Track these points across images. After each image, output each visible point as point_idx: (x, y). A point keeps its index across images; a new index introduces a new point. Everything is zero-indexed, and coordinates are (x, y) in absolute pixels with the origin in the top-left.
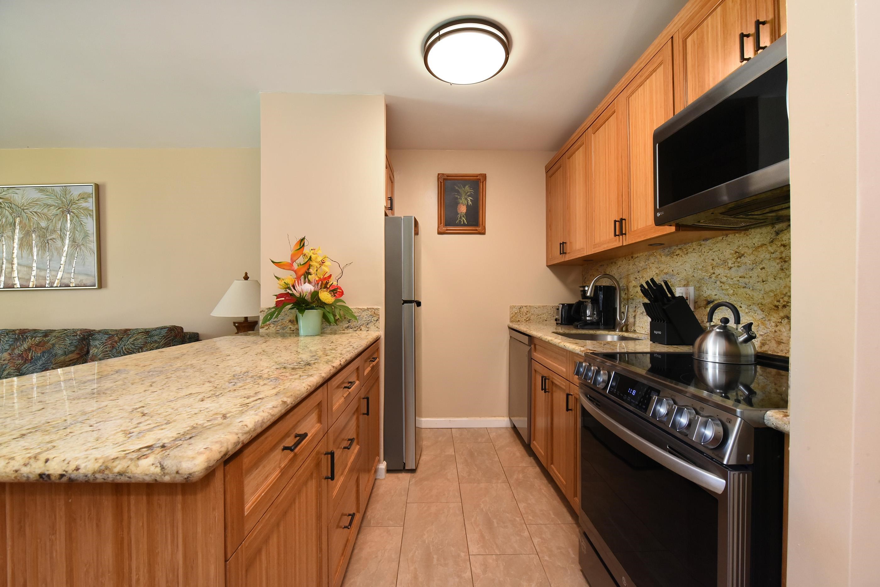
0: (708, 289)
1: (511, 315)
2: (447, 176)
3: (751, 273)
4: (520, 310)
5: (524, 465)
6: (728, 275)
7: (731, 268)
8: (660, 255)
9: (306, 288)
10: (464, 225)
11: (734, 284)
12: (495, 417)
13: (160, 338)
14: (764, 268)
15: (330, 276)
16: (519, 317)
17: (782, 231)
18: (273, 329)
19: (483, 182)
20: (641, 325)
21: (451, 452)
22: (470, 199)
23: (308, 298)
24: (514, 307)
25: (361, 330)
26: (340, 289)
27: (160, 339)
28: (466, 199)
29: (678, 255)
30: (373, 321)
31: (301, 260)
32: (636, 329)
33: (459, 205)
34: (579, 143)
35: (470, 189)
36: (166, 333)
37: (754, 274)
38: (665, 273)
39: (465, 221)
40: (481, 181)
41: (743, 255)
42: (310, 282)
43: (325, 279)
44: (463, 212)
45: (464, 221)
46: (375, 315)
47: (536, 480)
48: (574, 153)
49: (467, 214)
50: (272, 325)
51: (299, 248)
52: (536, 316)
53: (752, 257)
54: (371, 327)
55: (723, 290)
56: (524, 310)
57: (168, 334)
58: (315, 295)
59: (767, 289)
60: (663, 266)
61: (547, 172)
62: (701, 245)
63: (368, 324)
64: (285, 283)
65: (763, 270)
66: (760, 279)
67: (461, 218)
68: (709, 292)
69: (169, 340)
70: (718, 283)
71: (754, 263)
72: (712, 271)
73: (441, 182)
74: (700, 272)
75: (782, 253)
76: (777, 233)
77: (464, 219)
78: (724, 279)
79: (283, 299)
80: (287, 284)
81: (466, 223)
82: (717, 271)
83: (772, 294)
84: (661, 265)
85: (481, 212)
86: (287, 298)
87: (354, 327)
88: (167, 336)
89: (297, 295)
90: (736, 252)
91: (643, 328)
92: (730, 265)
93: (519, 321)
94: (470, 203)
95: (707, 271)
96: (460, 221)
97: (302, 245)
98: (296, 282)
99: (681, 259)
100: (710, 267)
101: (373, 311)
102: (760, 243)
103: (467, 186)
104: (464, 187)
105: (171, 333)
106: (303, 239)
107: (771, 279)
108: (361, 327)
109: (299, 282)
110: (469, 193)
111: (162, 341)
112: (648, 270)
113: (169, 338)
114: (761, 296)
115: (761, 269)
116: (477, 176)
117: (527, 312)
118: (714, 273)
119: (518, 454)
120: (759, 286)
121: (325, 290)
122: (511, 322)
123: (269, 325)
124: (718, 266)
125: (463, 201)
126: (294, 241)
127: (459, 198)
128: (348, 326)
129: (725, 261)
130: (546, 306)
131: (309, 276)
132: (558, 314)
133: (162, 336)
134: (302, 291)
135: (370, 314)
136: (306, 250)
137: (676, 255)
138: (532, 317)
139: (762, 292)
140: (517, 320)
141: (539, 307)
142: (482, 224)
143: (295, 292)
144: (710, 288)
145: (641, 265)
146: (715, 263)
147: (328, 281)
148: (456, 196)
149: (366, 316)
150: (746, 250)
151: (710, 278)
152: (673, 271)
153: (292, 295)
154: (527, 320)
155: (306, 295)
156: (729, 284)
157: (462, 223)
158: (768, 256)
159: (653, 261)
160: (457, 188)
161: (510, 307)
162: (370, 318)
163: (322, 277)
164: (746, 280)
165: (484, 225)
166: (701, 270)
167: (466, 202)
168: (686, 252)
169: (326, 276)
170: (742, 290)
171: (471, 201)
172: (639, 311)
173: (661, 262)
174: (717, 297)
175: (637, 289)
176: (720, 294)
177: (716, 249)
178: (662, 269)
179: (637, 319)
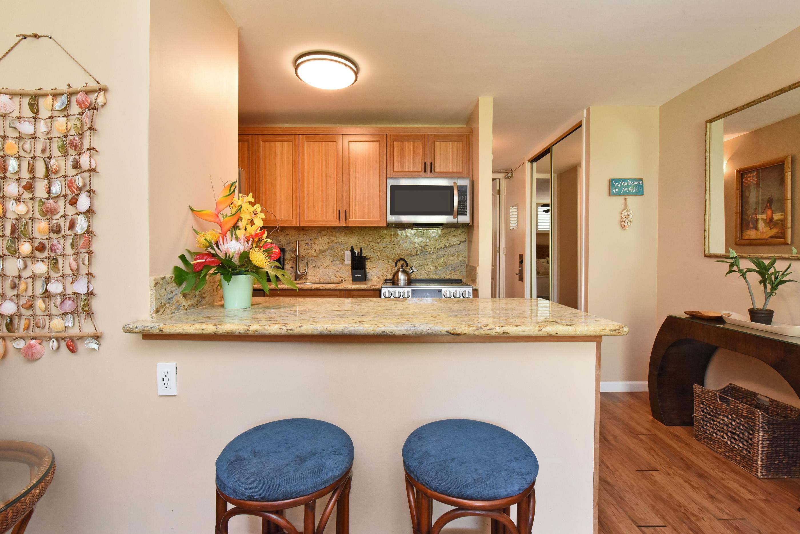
0: (366, 252)
3: (388, 246)
6: (378, 246)
7: (379, 243)
11: (381, 251)
14: (394, 244)
29: (346, 233)
37: (390, 246)
38: (335, 242)
41: (385, 238)
55: (374, 253)
59: (396, 253)
60: (333, 238)
62: (362, 230)
65: (394, 245)
66: (393, 249)
68: (366, 254)
70: (372, 250)
71: (390, 242)
72: (369, 244)
74: (361, 244)
78: (375, 248)
82: (371, 244)
83: (398, 255)
84: (332, 237)
90: (381, 236)
91: (315, 276)
92: (378, 242)
95: (365, 244)
100: (367, 242)
112: (320, 239)
114: (393, 256)
118: (370, 245)
120: (392, 252)
124: (372, 242)
129: (376, 240)
137: (345, 233)
139: (394, 254)
144: (367, 252)
145: (313, 236)
146: (370, 240)
151: (367, 247)
152: (342, 241)
156: (378, 251)
159: (325, 234)
164: (387, 249)
166: (362, 242)
168: (351, 232)
170: (384, 254)
172: (311, 266)
173: (333, 236)
174: (371, 256)
175: (308, 251)
176: (373, 255)
177: (370, 233)
178: (333, 240)
179: (310, 271)
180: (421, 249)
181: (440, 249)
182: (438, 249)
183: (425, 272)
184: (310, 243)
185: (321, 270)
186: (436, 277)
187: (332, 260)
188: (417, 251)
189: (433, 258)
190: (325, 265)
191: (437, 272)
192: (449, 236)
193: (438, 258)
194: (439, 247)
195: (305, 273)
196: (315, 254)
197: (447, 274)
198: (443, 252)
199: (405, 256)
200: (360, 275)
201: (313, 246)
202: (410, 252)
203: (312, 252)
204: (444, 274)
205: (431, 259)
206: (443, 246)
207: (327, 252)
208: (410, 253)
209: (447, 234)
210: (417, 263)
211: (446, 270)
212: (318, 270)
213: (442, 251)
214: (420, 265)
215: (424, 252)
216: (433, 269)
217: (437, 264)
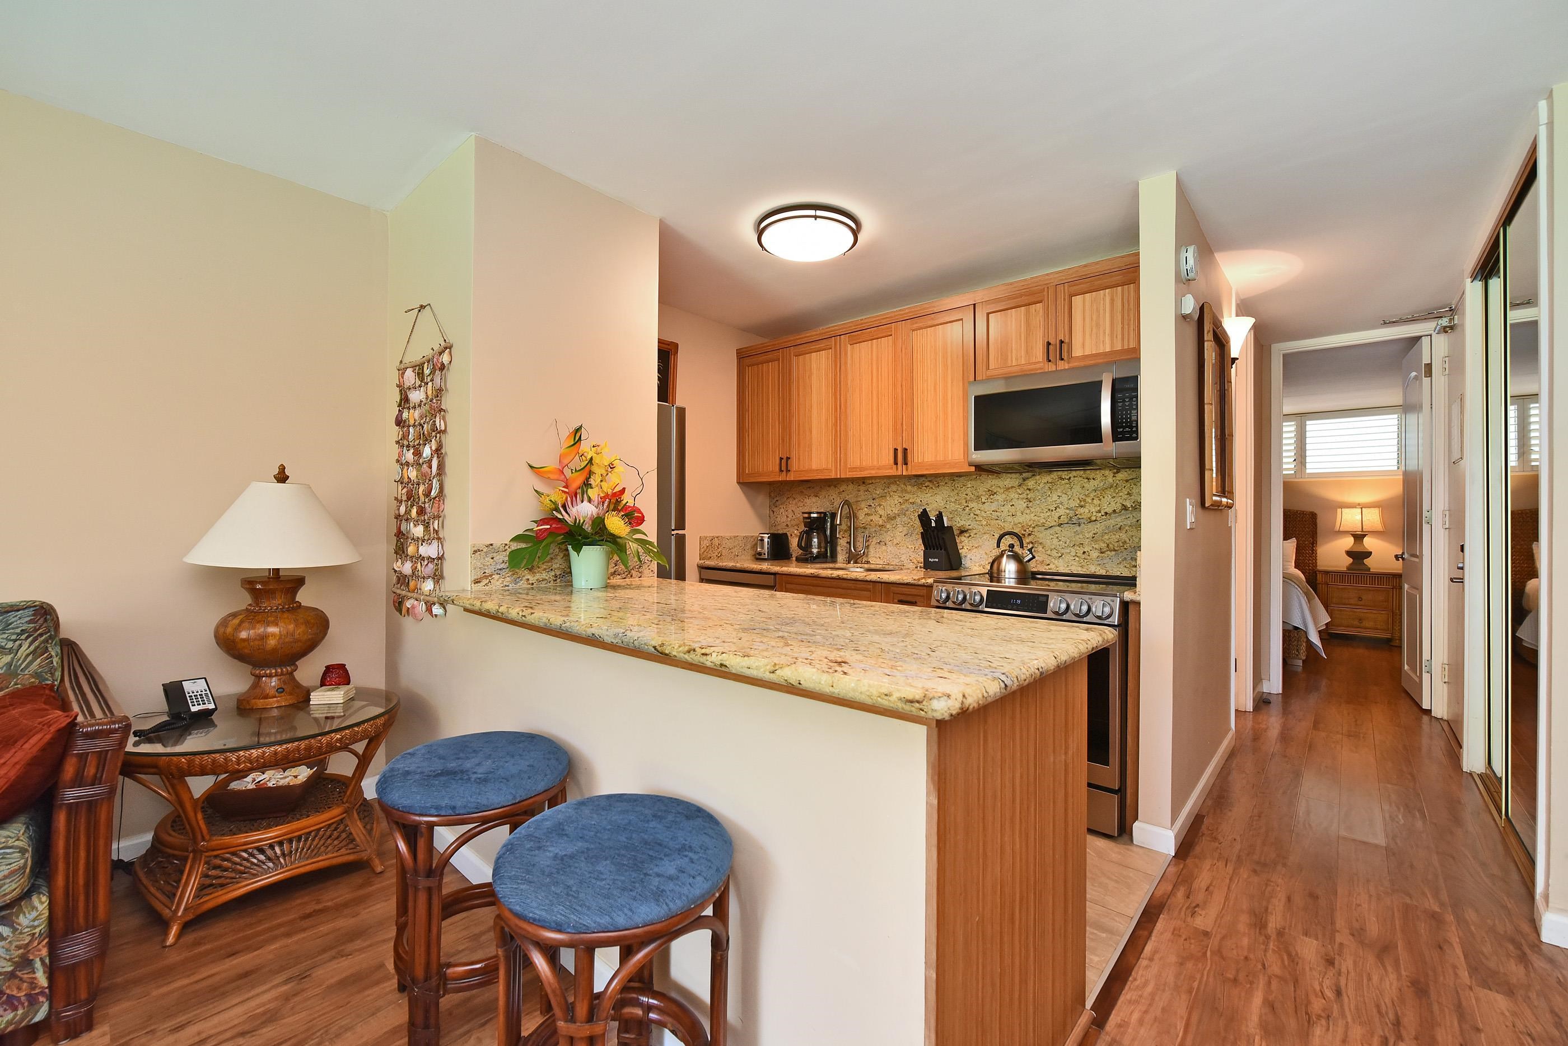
0: (961, 520)
1: (702, 550)
3: (1002, 509)
4: (711, 542)
6: (982, 509)
7: (984, 503)
8: (905, 484)
9: (584, 511)
11: (987, 517)
13: (14, 637)
14: (1013, 505)
15: (623, 491)
16: (711, 552)
17: (1028, 478)
18: (498, 583)
19: (675, 355)
20: (878, 556)
23: (588, 527)
24: (707, 538)
25: (631, 576)
26: (639, 511)
27: (15, 641)
29: (928, 486)
31: (579, 464)
32: (870, 560)
36: (30, 622)
37: (1005, 509)
40: (672, 353)
41: (995, 493)
42: (590, 500)
43: (614, 495)
50: (496, 577)
51: (572, 443)
52: (728, 550)
53: (1004, 496)
54: (645, 571)
55: (976, 521)
56: (716, 542)
57: (37, 625)
58: (599, 523)
59: (1016, 522)
60: (907, 496)
61: (739, 358)
62: (954, 480)
63: (640, 567)
64: (551, 500)
68: (962, 523)
69: (43, 642)
70: (972, 515)
72: (966, 505)
75: (1028, 495)
76: (1024, 480)
78: (978, 512)
79: (549, 527)
80: (555, 503)
82: (971, 505)
86: (554, 526)
87: (622, 572)
88: (36, 630)
89: (569, 520)
90: (989, 490)
92: (983, 500)
93: (711, 557)
95: (960, 504)
97: (577, 439)
98: (569, 499)
99: (931, 490)
102: (1010, 486)
105: (46, 620)
106: (578, 430)
107: (1019, 514)
108: (632, 571)
109: (574, 499)
111: (20, 646)
112: (888, 498)
113: (41, 635)
114: (1011, 527)
116: (666, 344)
117: (719, 544)
118: (968, 506)
120: (1010, 519)
121: (614, 513)
123: (491, 576)
124: (971, 500)
126: (566, 432)
128: (615, 572)
129: (978, 497)
131: (590, 490)
133: (18, 631)
134: (578, 515)
136: (585, 447)
137: (925, 486)
138: (724, 552)
140: (709, 556)
141: (731, 538)
143: (566, 517)
144: (963, 519)
145: (878, 493)
146: (968, 498)
147: (620, 498)
150: (999, 489)
151: (964, 510)
153: (562, 521)
155: (584, 521)
156: (983, 517)
158: (1017, 496)
159: (895, 490)
161: (701, 539)
163: (610, 492)
169: (617, 489)
172: (874, 541)
173: (906, 492)
174: (970, 527)
175: (871, 517)
176: (974, 524)
177: (969, 486)
178: (907, 499)
179: (872, 550)
180: (1068, 514)
181: (1110, 514)
182: (1106, 513)
183: (1077, 559)
184: (873, 505)
185: (890, 549)
186: (1103, 572)
187: (905, 533)
188: (1059, 518)
189: (1094, 532)
190: (895, 542)
191: (1105, 562)
192: (1133, 486)
193: (1107, 531)
194: (1109, 510)
195: (862, 552)
196: (881, 523)
197: (1128, 566)
198: (1119, 519)
199: (1034, 528)
200: (937, 560)
201: (878, 508)
202: (1044, 519)
203: (876, 518)
204: (1121, 566)
205: (1091, 534)
206: (1118, 507)
207: (898, 519)
208: (1044, 521)
209: (1127, 481)
210: (1060, 541)
211: (1125, 559)
212: (884, 547)
213: (1116, 517)
214: (1066, 545)
215: (1074, 520)
216: (1095, 554)
217: (1104, 545)
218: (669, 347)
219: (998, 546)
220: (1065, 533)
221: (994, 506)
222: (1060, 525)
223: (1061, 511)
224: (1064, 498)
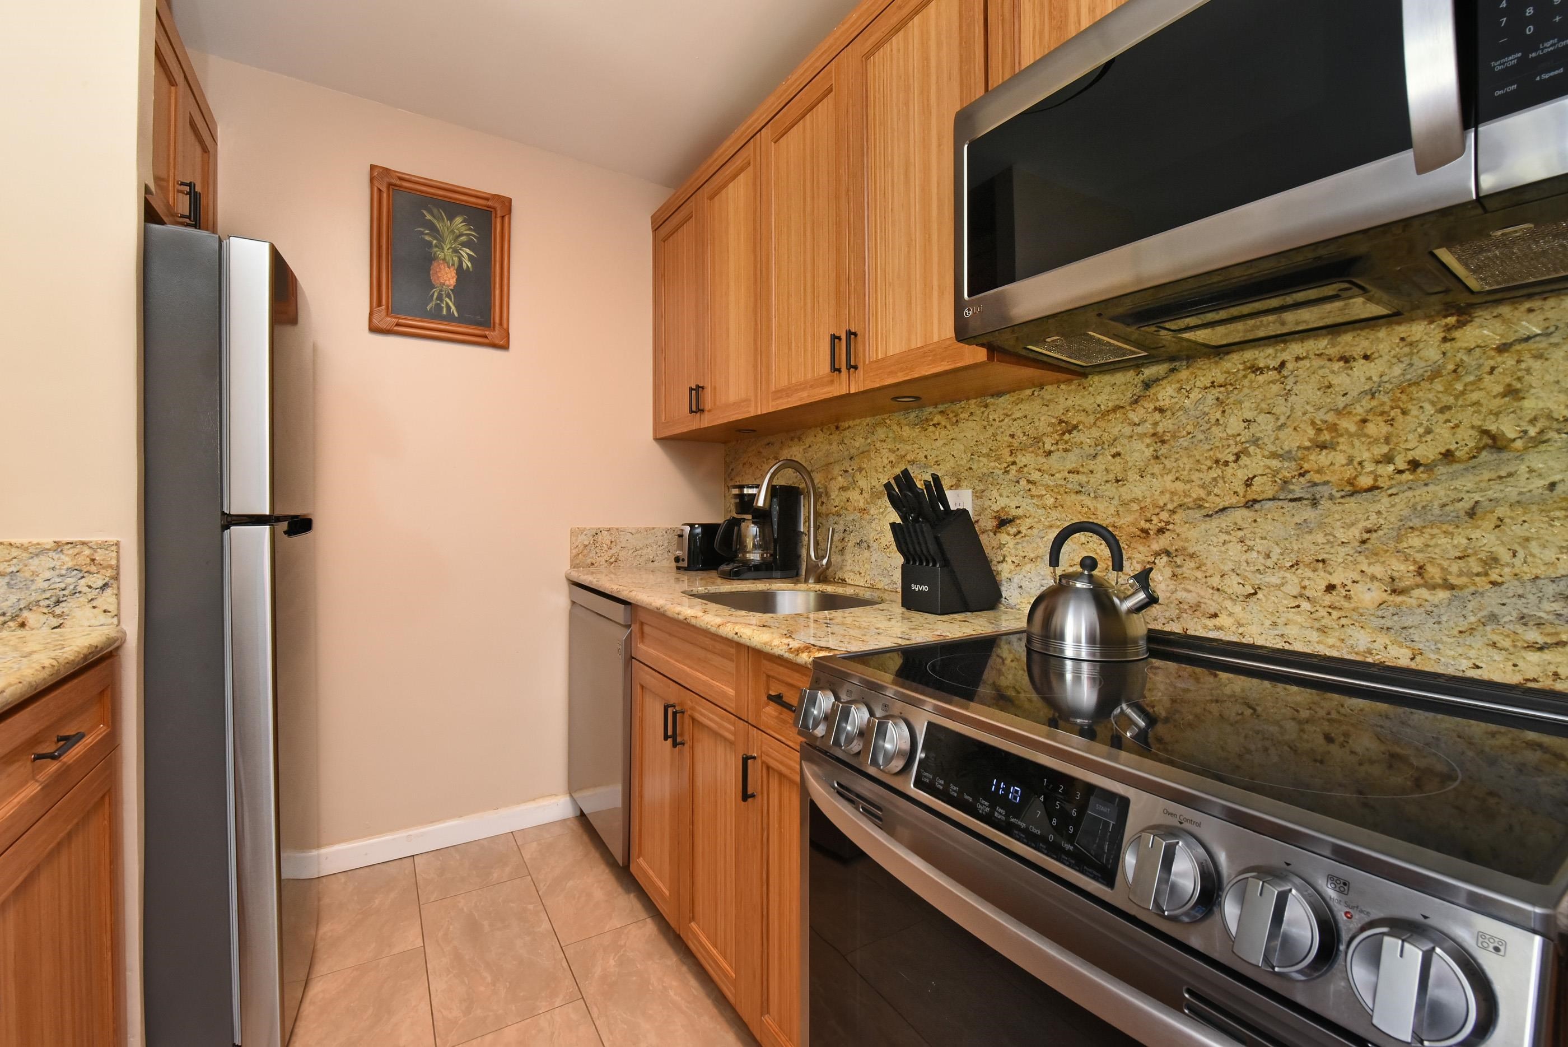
0: (1001, 495)
1: (574, 551)
2: (400, 179)
3: (1091, 465)
4: (595, 538)
5: (616, 923)
6: (1045, 467)
7: (1049, 453)
8: (899, 424)
10: (450, 318)
11: (1057, 486)
12: (534, 800)
14: (1118, 454)
16: (593, 554)
17: (1157, 380)
19: (503, 217)
20: (857, 569)
21: (410, 939)
22: (467, 254)
24: (582, 531)
25: (23, 625)
28: (456, 251)
29: (938, 424)
30: (86, 589)
32: (846, 576)
33: (435, 264)
34: (738, 161)
35: (467, 228)
37: (1099, 465)
38: (909, 462)
39: (453, 308)
40: (499, 213)
41: (1075, 427)
44: (447, 283)
45: (448, 307)
46: (93, 569)
47: (650, 963)
48: (725, 185)
49: (458, 291)
52: (630, 552)
53: (1095, 433)
54: (78, 613)
55: (1032, 496)
56: (605, 538)
59: (1126, 497)
60: (904, 448)
61: (656, 230)
62: (986, 406)
63: (58, 602)
65: (1118, 459)
66: (1112, 477)
67: (440, 298)
68: (1002, 502)
70: (1023, 482)
71: (1099, 443)
72: (1010, 459)
73: (380, 191)
74: (984, 460)
75: (1156, 424)
76: (1147, 385)
77: (451, 304)
78: (1036, 476)
81: (456, 315)
82: (1022, 459)
83: (1135, 507)
84: (901, 445)
85: (497, 292)
90: (1061, 422)
91: (860, 574)
92: (1048, 447)
93: (593, 564)
94: (467, 263)
95: (998, 459)
96: (439, 308)
99: (944, 432)
100: (1006, 452)
101: (87, 552)
102: (1111, 405)
103: (458, 220)
104: (451, 218)
107: (1133, 476)
108: (26, 614)
110: (463, 238)
114: (1112, 510)
115: (1114, 456)
116: (487, 199)
117: (611, 542)
118: (1014, 463)
119: (598, 894)
120: (1110, 490)
122: (574, 566)
124: (1023, 449)
125: (445, 252)
127: (436, 246)
129: (1038, 440)
130: (653, 529)
132: (680, 547)
135: (70, 564)
137: (934, 425)
138: (623, 555)
139: (1115, 502)
140: (589, 561)
141: (638, 531)
142: (501, 324)
144: (1005, 494)
145: (857, 444)
146: (1015, 443)
148: (427, 238)
149: (48, 574)
150: (1082, 417)
151: (1006, 472)
152: (926, 457)
154: (612, 560)
156: (1047, 487)
157: (445, 312)
158: (1127, 430)
159: (883, 436)
160: (429, 217)
161: (572, 533)
162: (69, 580)
164: (1083, 479)
165: (505, 326)
166: (988, 455)
167: (456, 259)
168: (954, 420)
171: (469, 260)
173: (902, 440)
174: (1020, 512)
175: (847, 494)
176: (1027, 506)
177: (1018, 414)
178: (903, 453)
179: (848, 556)
180: (1276, 472)
181: (1430, 467)
182: (1414, 465)
183: (1305, 605)
184: (850, 470)
185: (875, 556)
186: (1399, 656)
188: (1248, 483)
189: (1369, 525)
191: (1409, 621)
192: (1529, 362)
193: (1417, 522)
194: (1426, 452)
195: (825, 561)
196: (861, 505)
197: (1507, 643)
198: (1467, 482)
199: (1173, 512)
201: (858, 476)
202: (1203, 486)
203: (855, 496)
204: (1477, 642)
205: (1356, 532)
206: (1466, 439)
208: (1202, 493)
209: (1503, 348)
210: (1250, 549)
211: (1493, 618)
212: (866, 553)
213: (1453, 477)
214: (1269, 563)
215: (1298, 488)
216: (1368, 595)
217: (1403, 569)
218: (490, 203)
219: (1054, 560)
220: (1266, 526)
221: (1072, 460)
222: (1250, 504)
223: (1255, 463)
224: (1265, 425)
